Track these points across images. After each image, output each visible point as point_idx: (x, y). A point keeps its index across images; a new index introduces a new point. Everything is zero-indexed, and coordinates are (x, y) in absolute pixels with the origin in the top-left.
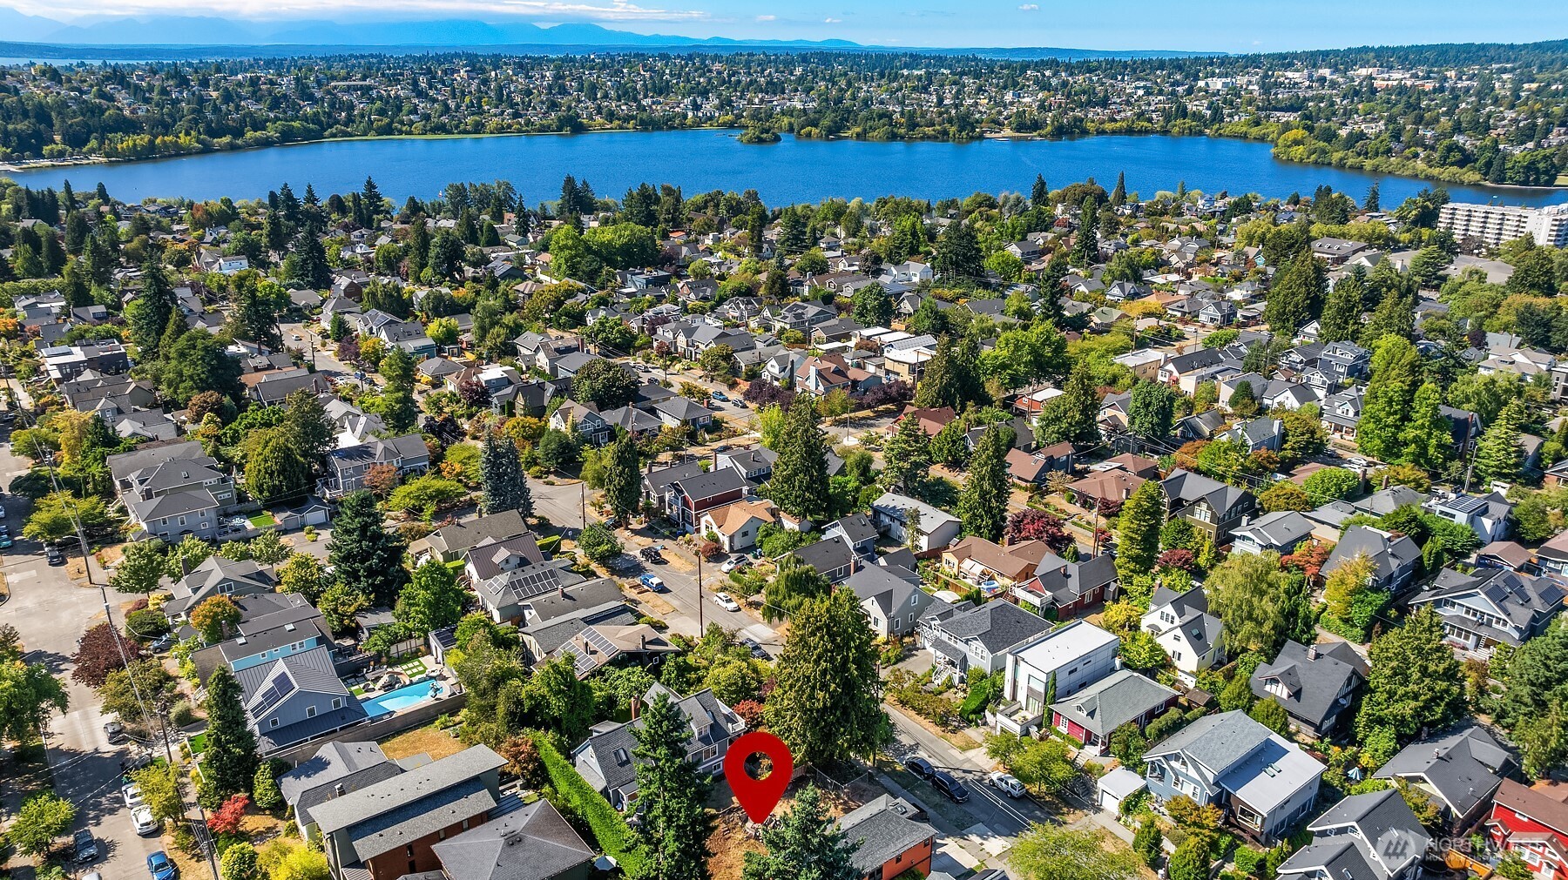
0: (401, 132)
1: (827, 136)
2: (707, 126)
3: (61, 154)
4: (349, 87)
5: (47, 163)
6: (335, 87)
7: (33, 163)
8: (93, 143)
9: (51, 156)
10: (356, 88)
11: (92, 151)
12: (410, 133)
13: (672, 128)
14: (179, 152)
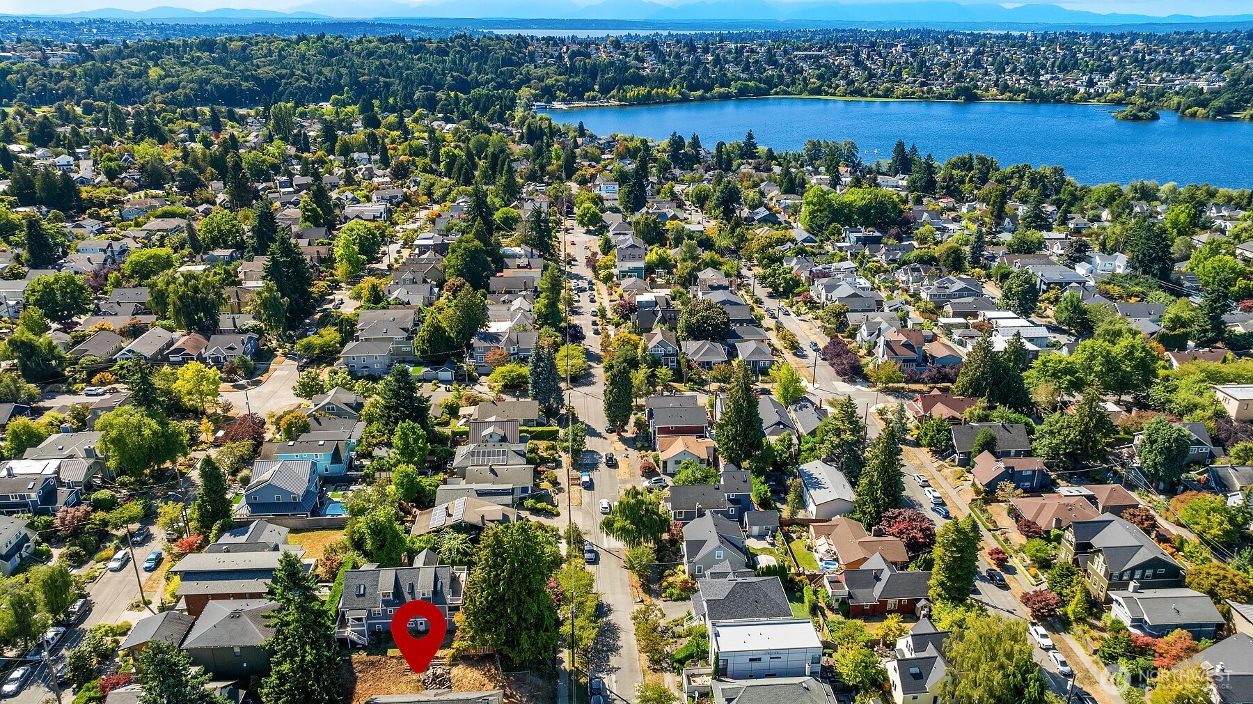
0: (827, 94)
1: (1214, 117)
2: (1094, 102)
3: (594, 99)
4: (806, 56)
5: (585, 104)
6: (796, 56)
7: (576, 104)
8: (614, 92)
9: (588, 100)
10: (810, 57)
11: (613, 97)
12: (834, 94)
13: (1060, 102)
14: (666, 101)
